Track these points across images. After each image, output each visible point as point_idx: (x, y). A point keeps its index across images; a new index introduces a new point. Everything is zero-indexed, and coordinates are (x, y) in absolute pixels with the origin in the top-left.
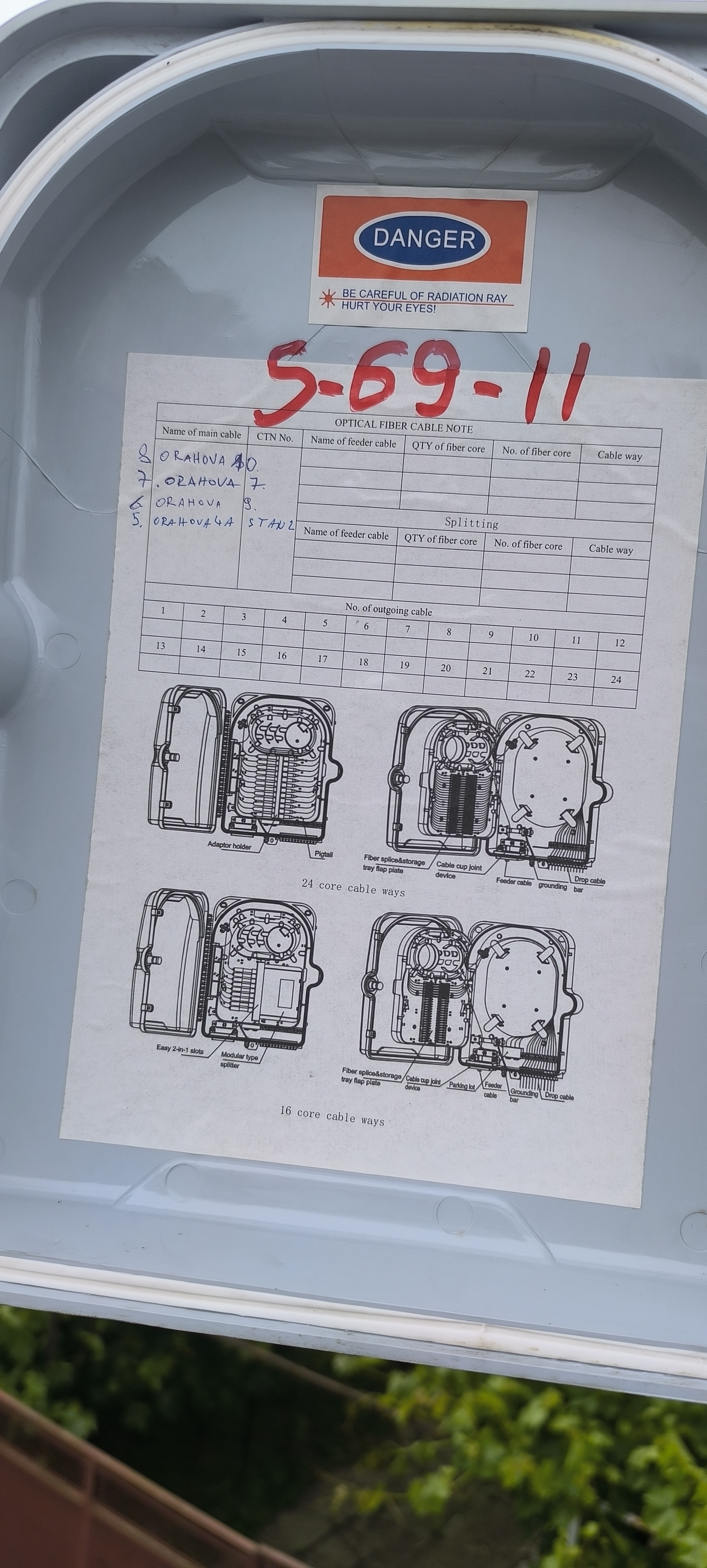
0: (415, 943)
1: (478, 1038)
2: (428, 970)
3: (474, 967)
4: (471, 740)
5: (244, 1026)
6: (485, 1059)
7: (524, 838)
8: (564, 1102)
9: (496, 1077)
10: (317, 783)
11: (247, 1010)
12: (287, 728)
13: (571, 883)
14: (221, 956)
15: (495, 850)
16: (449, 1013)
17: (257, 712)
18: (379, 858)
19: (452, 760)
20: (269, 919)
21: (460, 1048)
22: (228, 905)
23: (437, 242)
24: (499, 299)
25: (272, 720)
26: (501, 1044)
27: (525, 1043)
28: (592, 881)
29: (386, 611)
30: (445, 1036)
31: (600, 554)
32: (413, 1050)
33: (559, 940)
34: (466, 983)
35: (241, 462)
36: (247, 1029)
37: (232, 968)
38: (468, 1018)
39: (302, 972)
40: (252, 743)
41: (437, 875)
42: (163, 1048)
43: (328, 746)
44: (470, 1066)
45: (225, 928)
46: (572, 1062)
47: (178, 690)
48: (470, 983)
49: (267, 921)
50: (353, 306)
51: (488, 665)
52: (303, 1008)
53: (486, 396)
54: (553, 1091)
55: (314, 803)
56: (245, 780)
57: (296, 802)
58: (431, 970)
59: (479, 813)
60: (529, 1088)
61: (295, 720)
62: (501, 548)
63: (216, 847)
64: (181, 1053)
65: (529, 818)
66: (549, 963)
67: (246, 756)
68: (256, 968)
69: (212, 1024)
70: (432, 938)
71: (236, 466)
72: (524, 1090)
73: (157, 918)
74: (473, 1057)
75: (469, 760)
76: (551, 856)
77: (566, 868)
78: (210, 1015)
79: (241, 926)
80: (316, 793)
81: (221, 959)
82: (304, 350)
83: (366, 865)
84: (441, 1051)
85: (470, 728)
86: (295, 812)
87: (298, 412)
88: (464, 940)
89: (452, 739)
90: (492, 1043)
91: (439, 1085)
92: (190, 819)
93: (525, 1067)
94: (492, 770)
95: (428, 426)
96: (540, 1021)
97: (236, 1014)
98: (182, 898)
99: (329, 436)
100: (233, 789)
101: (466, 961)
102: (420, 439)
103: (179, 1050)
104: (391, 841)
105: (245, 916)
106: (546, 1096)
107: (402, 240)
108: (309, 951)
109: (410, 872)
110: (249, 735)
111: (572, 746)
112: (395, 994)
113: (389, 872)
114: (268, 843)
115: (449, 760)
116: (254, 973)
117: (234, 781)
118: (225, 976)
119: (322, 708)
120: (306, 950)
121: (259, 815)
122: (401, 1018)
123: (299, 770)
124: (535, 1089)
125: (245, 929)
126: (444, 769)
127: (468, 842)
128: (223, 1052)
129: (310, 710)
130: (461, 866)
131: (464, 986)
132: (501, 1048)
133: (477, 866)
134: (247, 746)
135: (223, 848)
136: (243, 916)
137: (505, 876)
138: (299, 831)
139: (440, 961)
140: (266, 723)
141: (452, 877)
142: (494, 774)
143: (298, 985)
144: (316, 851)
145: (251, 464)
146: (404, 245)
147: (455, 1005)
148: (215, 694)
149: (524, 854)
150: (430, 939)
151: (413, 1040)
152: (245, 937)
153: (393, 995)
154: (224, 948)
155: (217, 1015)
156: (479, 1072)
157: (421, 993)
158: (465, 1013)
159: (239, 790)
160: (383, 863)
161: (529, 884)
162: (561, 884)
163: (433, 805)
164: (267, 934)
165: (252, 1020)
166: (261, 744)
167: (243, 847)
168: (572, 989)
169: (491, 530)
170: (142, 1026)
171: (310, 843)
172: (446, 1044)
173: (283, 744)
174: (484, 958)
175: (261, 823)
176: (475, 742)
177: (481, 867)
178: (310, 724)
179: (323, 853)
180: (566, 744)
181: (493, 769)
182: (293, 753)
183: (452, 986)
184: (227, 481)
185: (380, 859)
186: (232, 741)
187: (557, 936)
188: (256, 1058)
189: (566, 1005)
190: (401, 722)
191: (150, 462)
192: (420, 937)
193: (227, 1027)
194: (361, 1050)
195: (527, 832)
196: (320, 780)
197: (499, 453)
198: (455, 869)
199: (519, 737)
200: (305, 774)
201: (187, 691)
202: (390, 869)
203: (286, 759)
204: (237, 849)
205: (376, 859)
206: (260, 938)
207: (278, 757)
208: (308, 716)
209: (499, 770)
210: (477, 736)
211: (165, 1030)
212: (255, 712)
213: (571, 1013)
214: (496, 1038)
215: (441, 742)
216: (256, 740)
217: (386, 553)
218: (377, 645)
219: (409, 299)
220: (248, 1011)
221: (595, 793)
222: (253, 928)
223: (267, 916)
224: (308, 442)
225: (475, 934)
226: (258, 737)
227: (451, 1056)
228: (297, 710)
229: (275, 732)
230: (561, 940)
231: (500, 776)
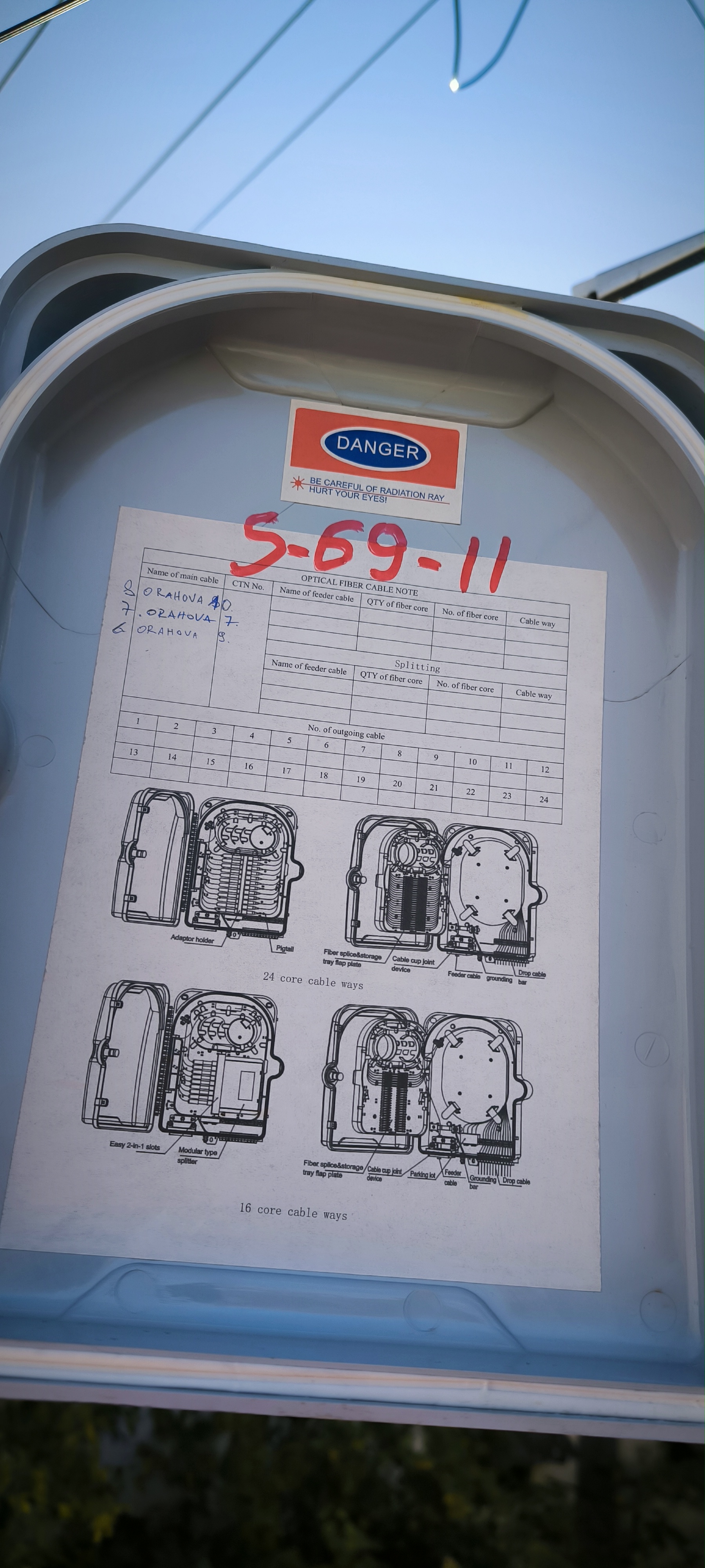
0: (374, 1034)
1: (436, 1126)
2: (386, 1060)
3: (430, 1056)
4: (421, 846)
5: (203, 1120)
6: (444, 1146)
7: (472, 935)
8: (521, 1186)
9: (455, 1164)
10: (279, 881)
11: (206, 1103)
12: (252, 831)
13: (516, 976)
14: (181, 1049)
15: (446, 945)
16: (407, 1102)
17: (224, 815)
18: (338, 952)
19: (405, 864)
20: (231, 1011)
21: (419, 1136)
22: (189, 997)
23: (388, 452)
24: (438, 498)
25: (237, 822)
26: (458, 1131)
27: (481, 1129)
28: (534, 974)
29: (344, 733)
30: (405, 1124)
31: (525, 698)
32: (374, 1140)
33: (507, 1029)
34: (423, 1072)
35: (217, 602)
36: (206, 1123)
37: (192, 1060)
38: (426, 1106)
39: (263, 1064)
40: (218, 843)
41: (393, 969)
42: (117, 1145)
43: (290, 848)
44: (429, 1154)
45: (186, 1020)
46: (527, 1146)
47: (148, 792)
48: (427, 1072)
49: (228, 1013)
50: (318, 491)
51: (435, 783)
52: (264, 1100)
53: (428, 569)
54: (510, 1176)
55: (276, 900)
56: (210, 877)
57: (259, 899)
58: (389, 1061)
59: (430, 911)
60: (487, 1174)
61: (260, 823)
62: (443, 688)
63: (179, 940)
64: (136, 1149)
65: (475, 917)
66: (499, 1051)
67: (211, 855)
68: (216, 1060)
69: (170, 1118)
70: (389, 1028)
71: (213, 606)
72: (483, 1176)
73: (116, 1009)
74: (432, 1145)
75: (420, 864)
76: (496, 951)
77: (510, 963)
78: (167, 1109)
79: (202, 1018)
80: (279, 891)
81: (181, 1051)
82: (276, 520)
83: (325, 959)
84: (402, 1140)
85: (420, 836)
86: (258, 909)
87: (269, 567)
88: (419, 1030)
89: (404, 845)
90: (449, 1130)
91: (400, 1175)
92: (154, 913)
93: (483, 1153)
94: (440, 874)
95: (380, 587)
96: (494, 1107)
97: (194, 1107)
98: (143, 990)
99: (297, 588)
100: (198, 885)
101: (422, 1051)
102: (374, 597)
103: (135, 1146)
104: (350, 937)
105: (207, 1008)
106: (504, 1182)
107: (360, 446)
108: (270, 1043)
109: (366, 965)
110: (215, 836)
111: (510, 855)
112: (355, 1084)
113: (348, 966)
114: (231, 937)
115: (402, 864)
116: (214, 1065)
117: (199, 878)
118: (184, 1068)
119: (286, 813)
120: (267, 1041)
121: (223, 910)
122: (361, 1108)
123: (263, 869)
124: (493, 1175)
125: (207, 1021)
126: (397, 871)
127: (421, 938)
128: (180, 1148)
129: (274, 816)
130: (415, 960)
131: (422, 1075)
132: (458, 1135)
133: (430, 960)
134: (213, 845)
135: (186, 941)
136: (205, 1008)
137: (456, 970)
138: (262, 926)
139: (398, 1051)
140: (232, 825)
141: (407, 971)
142: (442, 877)
143: (258, 1077)
144: (278, 946)
145: (226, 605)
146: (361, 450)
147: (413, 1094)
148: (184, 798)
149: (473, 949)
150: (388, 1030)
151: (373, 1130)
152: (206, 1029)
153: (353, 1085)
154: (184, 1040)
155: (175, 1109)
156: (438, 1160)
157: (380, 1083)
158: (423, 1102)
159: (204, 886)
160: (342, 957)
161: (478, 977)
162: (507, 977)
163: (388, 903)
164: (228, 1026)
165: (212, 1113)
166: (226, 844)
167: (206, 941)
168: (521, 1075)
169: (434, 673)
170: (95, 1121)
171: (272, 938)
172: (405, 1133)
173: (248, 845)
174: (439, 1047)
175: (224, 918)
176: (425, 848)
177: (434, 961)
178: (274, 827)
179: (285, 948)
180: (505, 852)
181: (441, 872)
182: (257, 853)
183: (410, 1075)
184: (204, 617)
185: (339, 954)
186: (198, 840)
187: (505, 1025)
188: (215, 1153)
189: (517, 1090)
190: (358, 829)
191: (134, 595)
192: (378, 1028)
193: (185, 1121)
194: (322, 1141)
195: (475, 930)
196: (282, 878)
197: (439, 612)
198: (410, 963)
199: (464, 845)
200: (268, 872)
201: (157, 794)
202: (348, 963)
203: (251, 858)
204: (199, 943)
205: (335, 953)
206: (221, 1030)
207: (242, 857)
208: (272, 820)
209: (447, 873)
210: (426, 843)
211: (120, 1125)
212: (222, 816)
213: (522, 1099)
214: (454, 1125)
215: (394, 847)
216: (221, 841)
217: (344, 685)
218: (337, 762)
219: (365, 491)
220: (207, 1105)
221: (532, 896)
222: (214, 1020)
223: (229, 1008)
224: (277, 591)
225: (430, 1024)
226: (224, 837)
227: (411, 1144)
228: (262, 815)
229: (241, 834)
230: (510, 1029)
231: (448, 879)
